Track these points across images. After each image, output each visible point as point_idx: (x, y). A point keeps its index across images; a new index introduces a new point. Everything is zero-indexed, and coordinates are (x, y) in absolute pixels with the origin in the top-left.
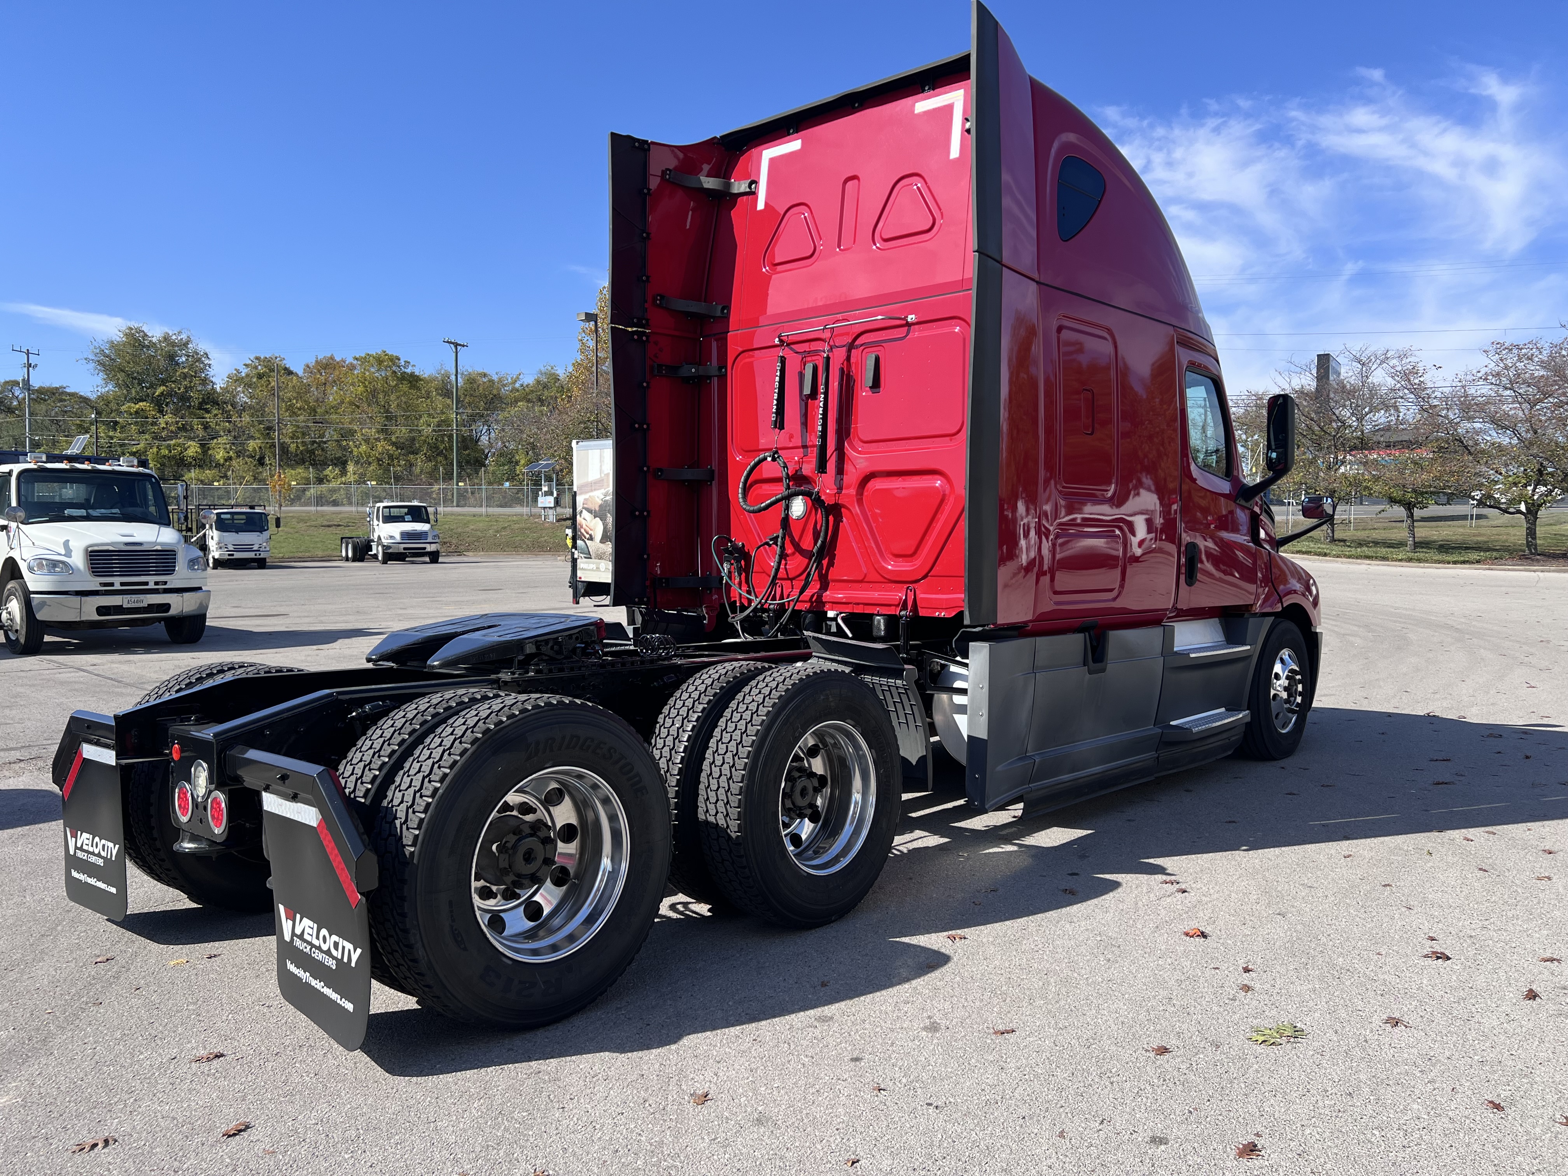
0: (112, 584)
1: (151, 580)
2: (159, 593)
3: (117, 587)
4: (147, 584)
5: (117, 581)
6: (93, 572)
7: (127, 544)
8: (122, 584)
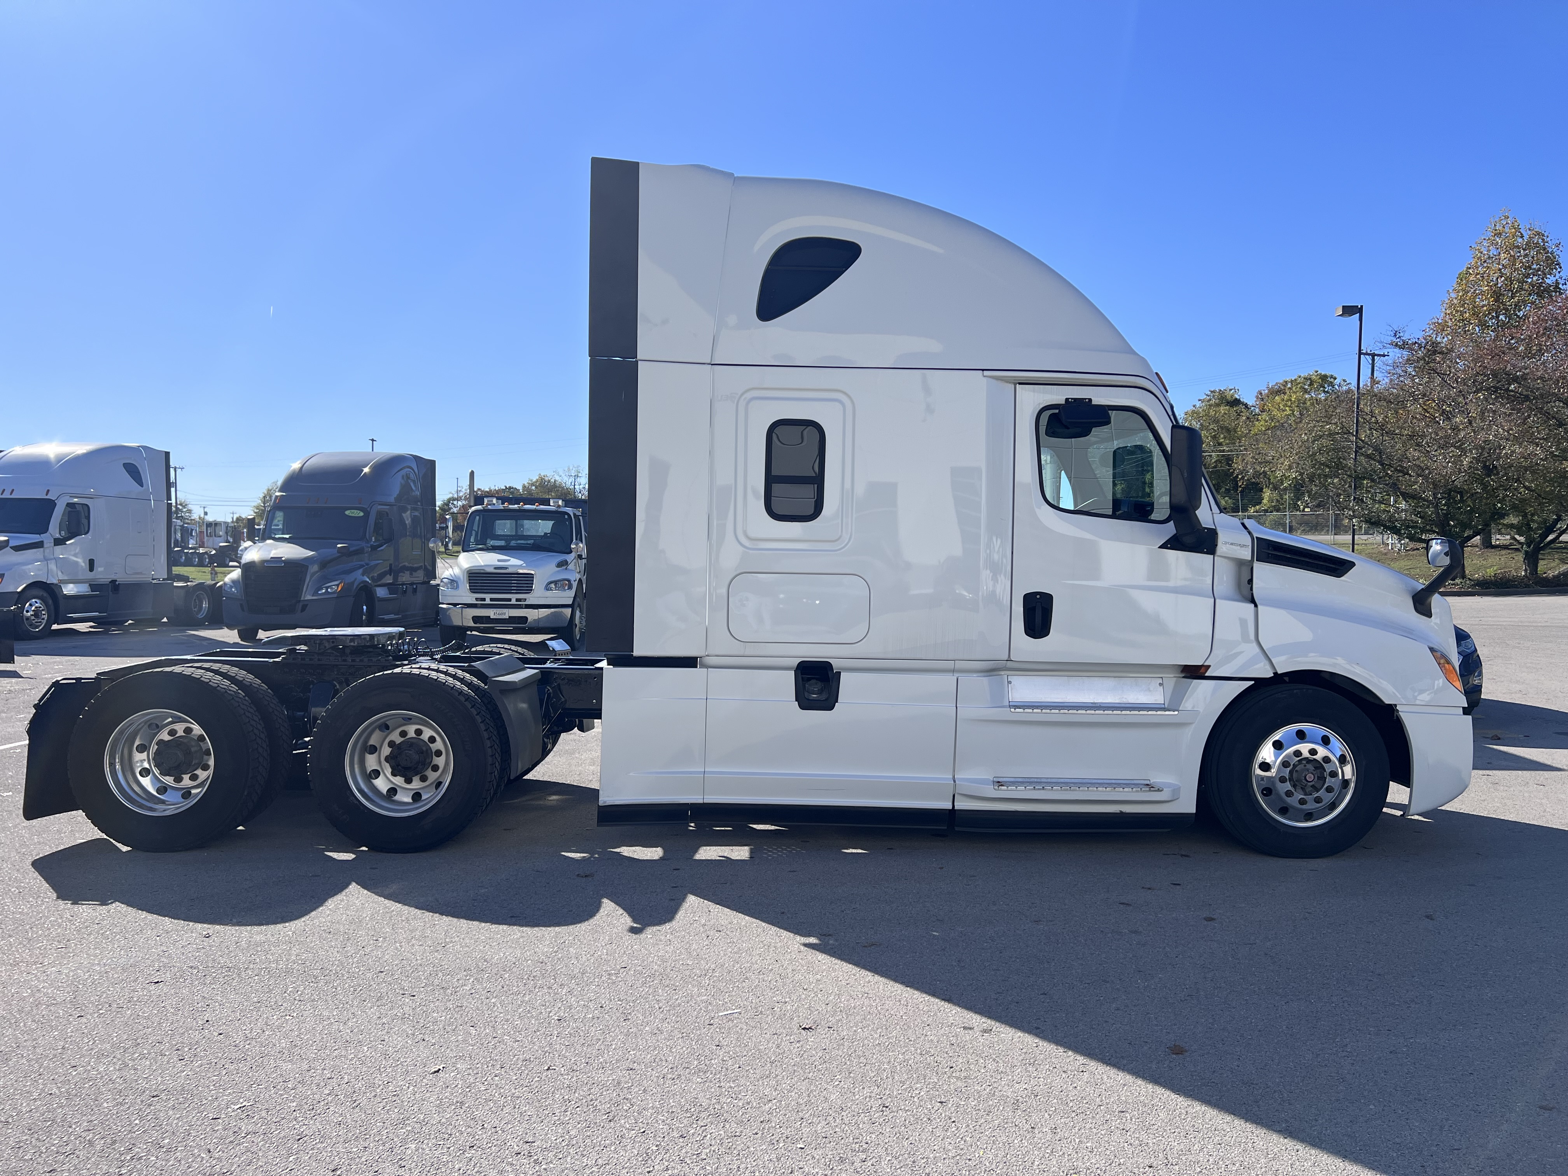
0: (484, 600)
1: (514, 597)
2: (522, 608)
3: (488, 601)
4: (510, 600)
5: (488, 597)
6: (470, 589)
7: (495, 568)
8: (491, 600)
